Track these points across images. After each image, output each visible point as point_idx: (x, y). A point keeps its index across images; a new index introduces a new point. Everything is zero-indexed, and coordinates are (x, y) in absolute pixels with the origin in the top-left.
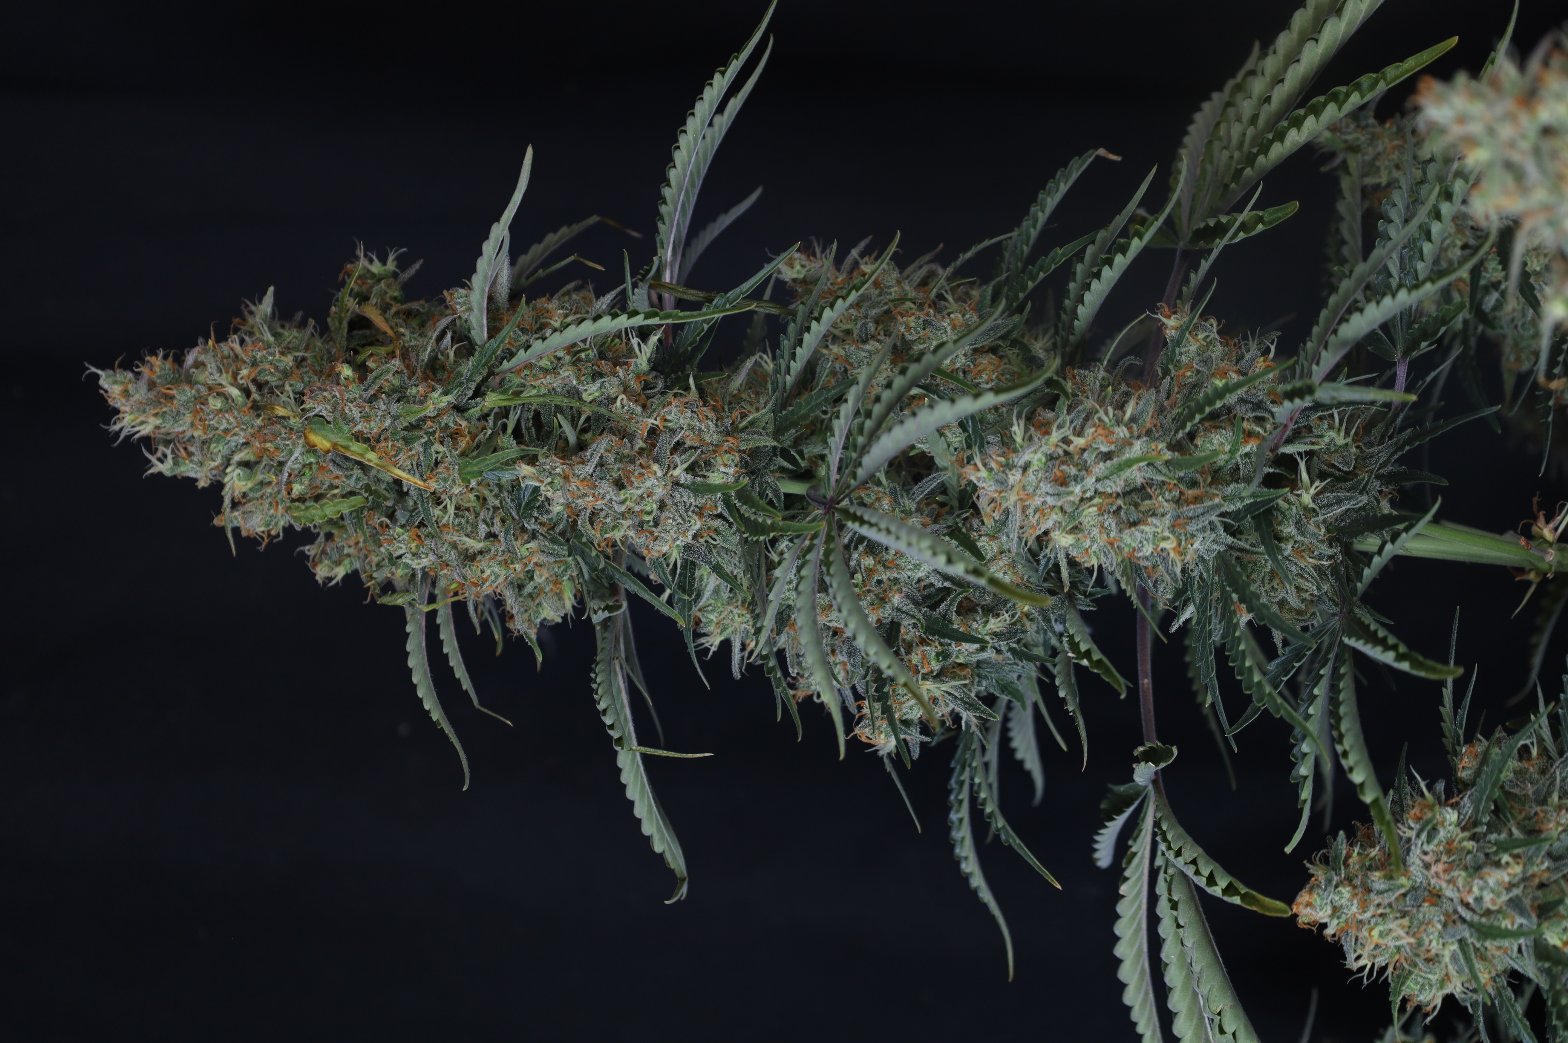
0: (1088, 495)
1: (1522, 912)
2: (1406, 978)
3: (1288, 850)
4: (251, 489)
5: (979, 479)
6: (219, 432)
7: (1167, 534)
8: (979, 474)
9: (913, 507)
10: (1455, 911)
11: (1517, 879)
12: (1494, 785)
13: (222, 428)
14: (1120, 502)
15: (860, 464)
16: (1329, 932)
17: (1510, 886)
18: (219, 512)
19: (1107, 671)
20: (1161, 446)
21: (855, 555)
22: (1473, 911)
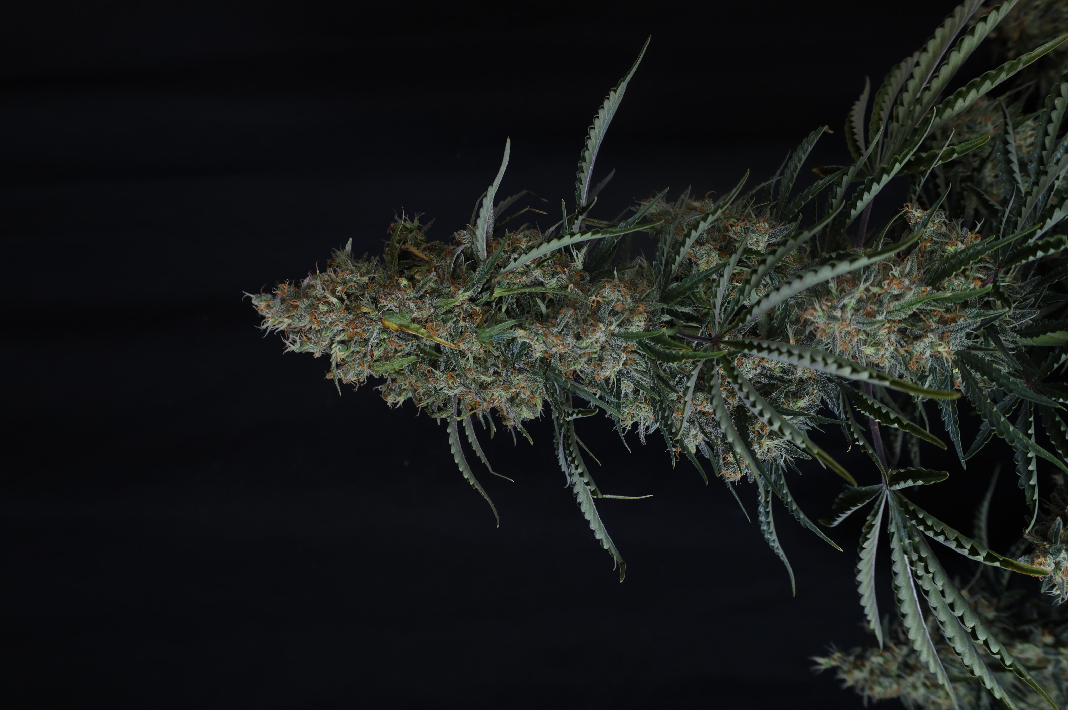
0: (883, 322)
4: (347, 356)
6: (327, 324)
7: (939, 342)
13: (328, 322)
14: (903, 325)
18: (329, 371)
20: (930, 288)
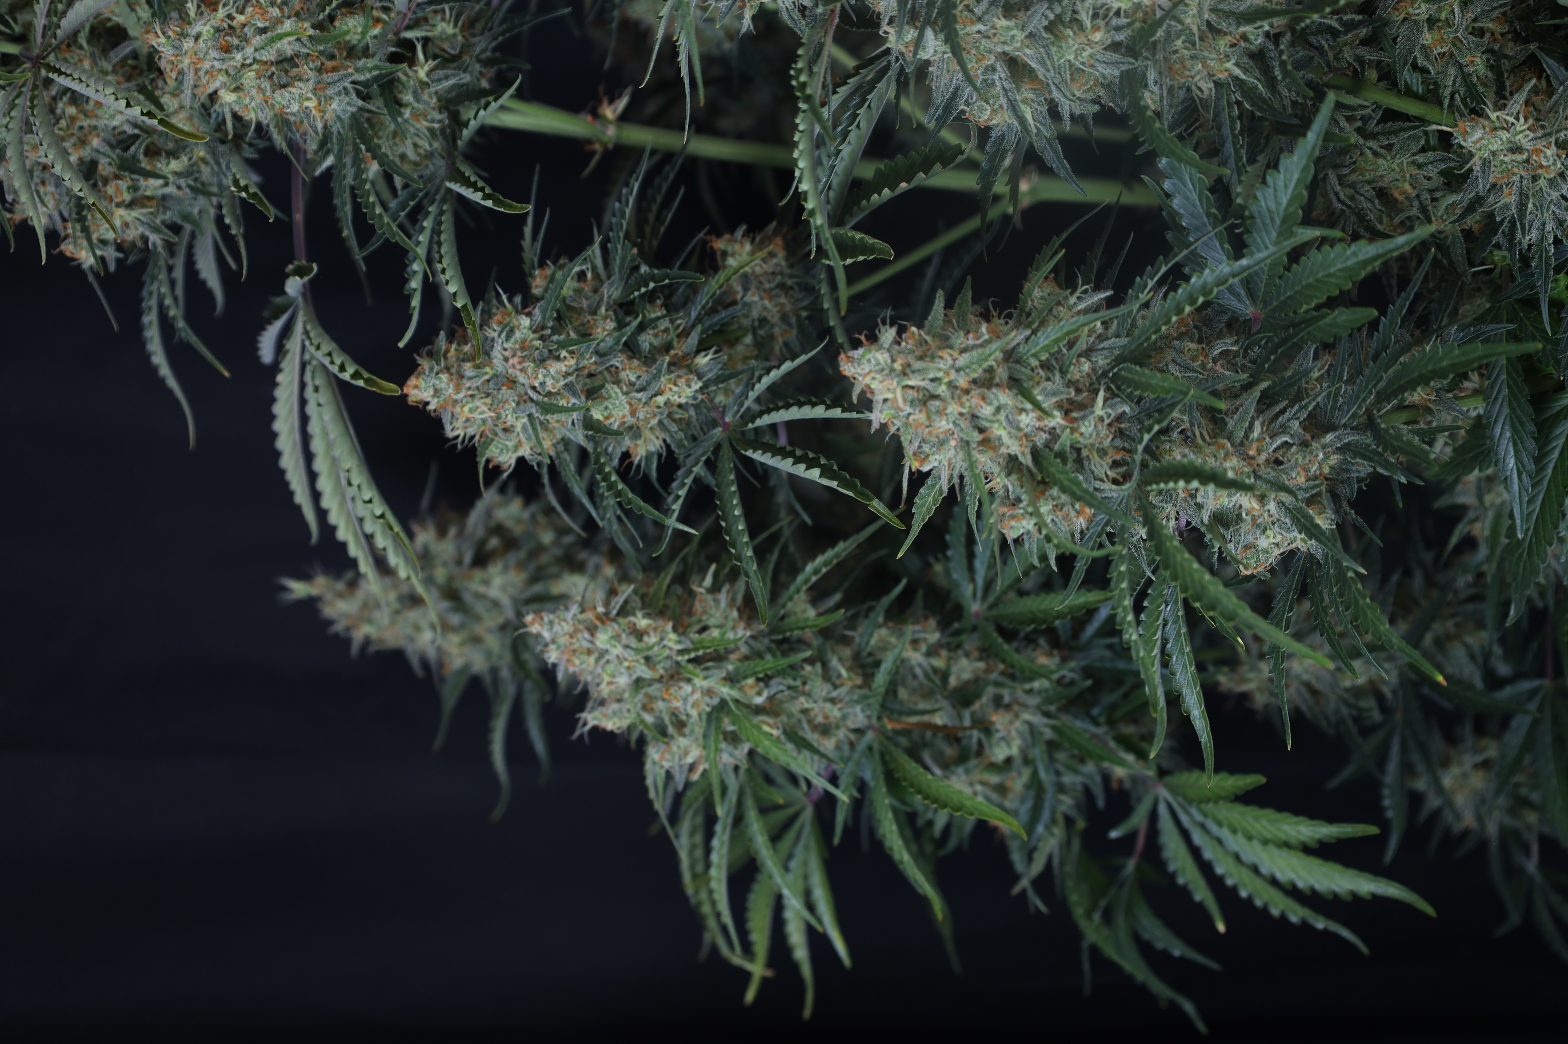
0: (248, 62)
1: (574, 394)
2: (489, 444)
3: (401, 345)
5: (159, 45)
7: (310, 95)
8: (159, 40)
9: (110, 68)
10: (526, 393)
11: (571, 370)
12: (557, 298)
14: (273, 69)
15: (59, 27)
16: (431, 407)
17: (567, 374)
19: (261, 202)
20: (307, 25)
21: (60, 105)
22: (539, 393)
